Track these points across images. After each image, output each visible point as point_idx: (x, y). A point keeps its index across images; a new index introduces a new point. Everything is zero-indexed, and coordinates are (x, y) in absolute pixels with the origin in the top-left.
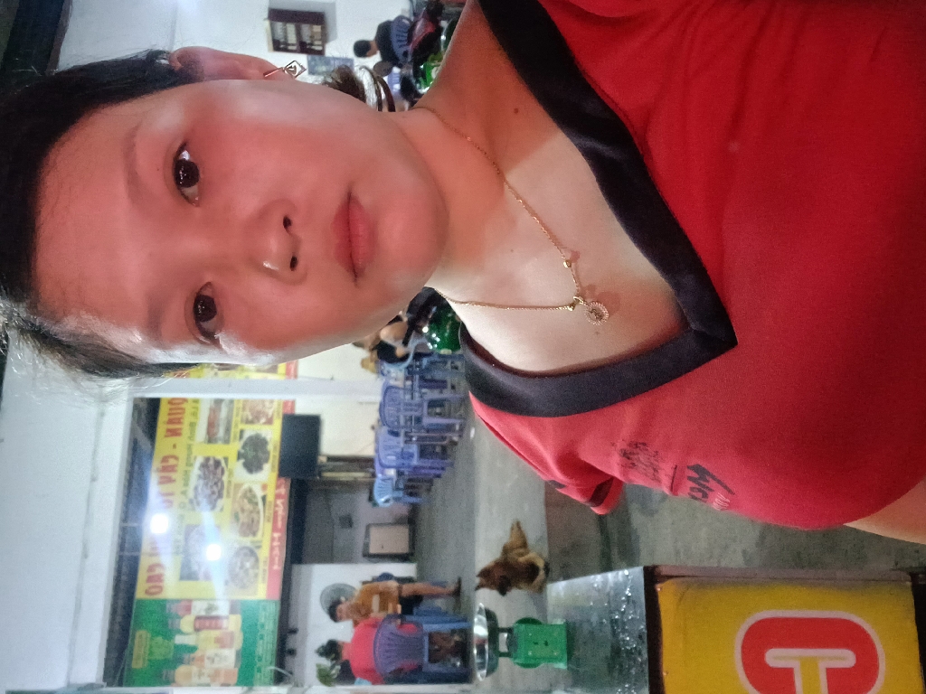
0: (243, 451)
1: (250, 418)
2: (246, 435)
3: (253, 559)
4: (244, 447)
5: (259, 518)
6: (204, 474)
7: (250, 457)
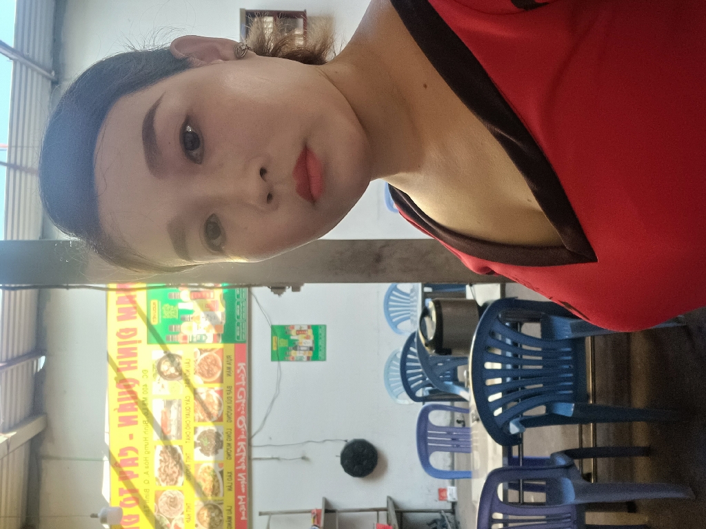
0: (199, 442)
1: (202, 418)
2: (200, 431)
3: (217, 511)
4: (199, 438)
5: (219, 485)
6: (164, 459)
7: (205, 445)
